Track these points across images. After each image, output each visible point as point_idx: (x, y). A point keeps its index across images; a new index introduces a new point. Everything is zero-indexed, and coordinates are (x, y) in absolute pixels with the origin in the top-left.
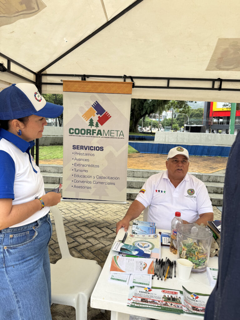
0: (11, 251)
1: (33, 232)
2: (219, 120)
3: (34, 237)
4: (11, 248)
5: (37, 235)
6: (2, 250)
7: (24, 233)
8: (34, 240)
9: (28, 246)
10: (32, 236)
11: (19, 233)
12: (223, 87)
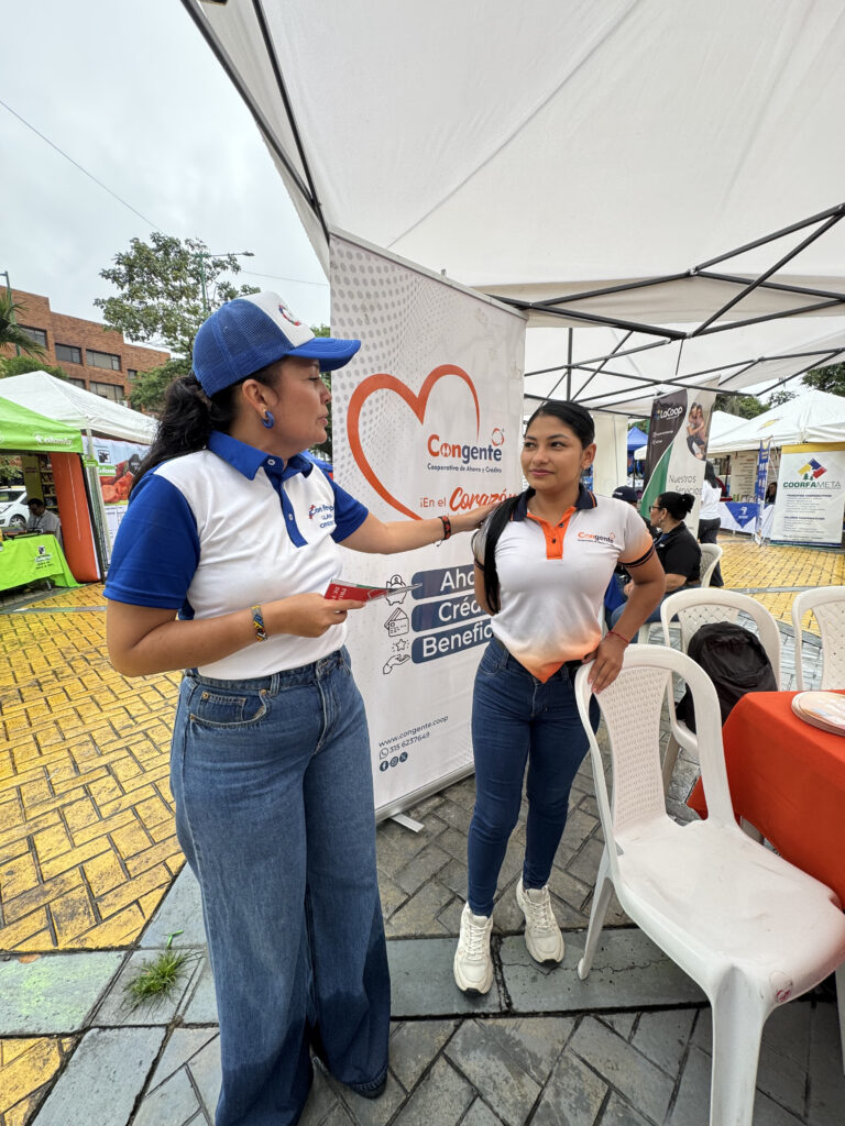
7: (233, 698)
8: (258, 725)
11: (222, 694)
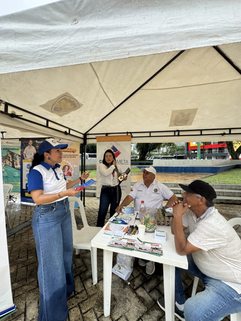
0: (41, 216)
1: (53, 208)
2: (195, 151)
3: (54, 210)
4: (41, 214)
5: (55, 210)
6: (38, 215)
9: (50, 214)
10: (53, 210)
12: (180, 134)
